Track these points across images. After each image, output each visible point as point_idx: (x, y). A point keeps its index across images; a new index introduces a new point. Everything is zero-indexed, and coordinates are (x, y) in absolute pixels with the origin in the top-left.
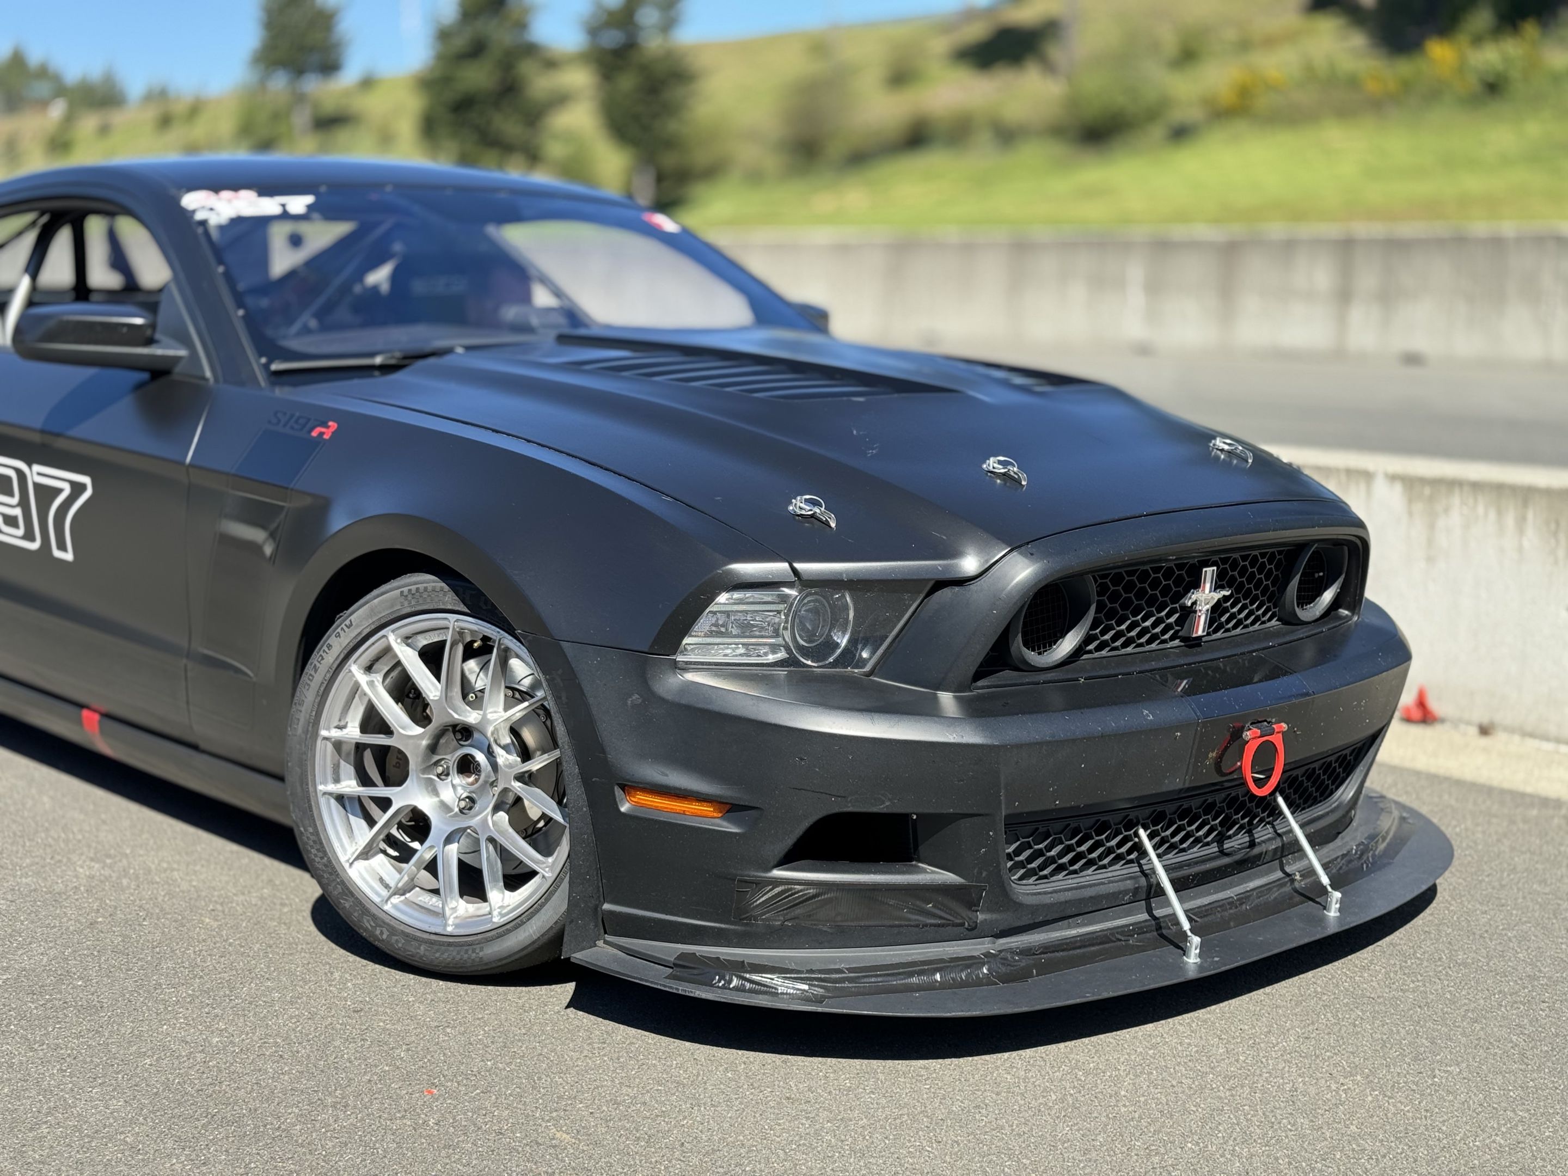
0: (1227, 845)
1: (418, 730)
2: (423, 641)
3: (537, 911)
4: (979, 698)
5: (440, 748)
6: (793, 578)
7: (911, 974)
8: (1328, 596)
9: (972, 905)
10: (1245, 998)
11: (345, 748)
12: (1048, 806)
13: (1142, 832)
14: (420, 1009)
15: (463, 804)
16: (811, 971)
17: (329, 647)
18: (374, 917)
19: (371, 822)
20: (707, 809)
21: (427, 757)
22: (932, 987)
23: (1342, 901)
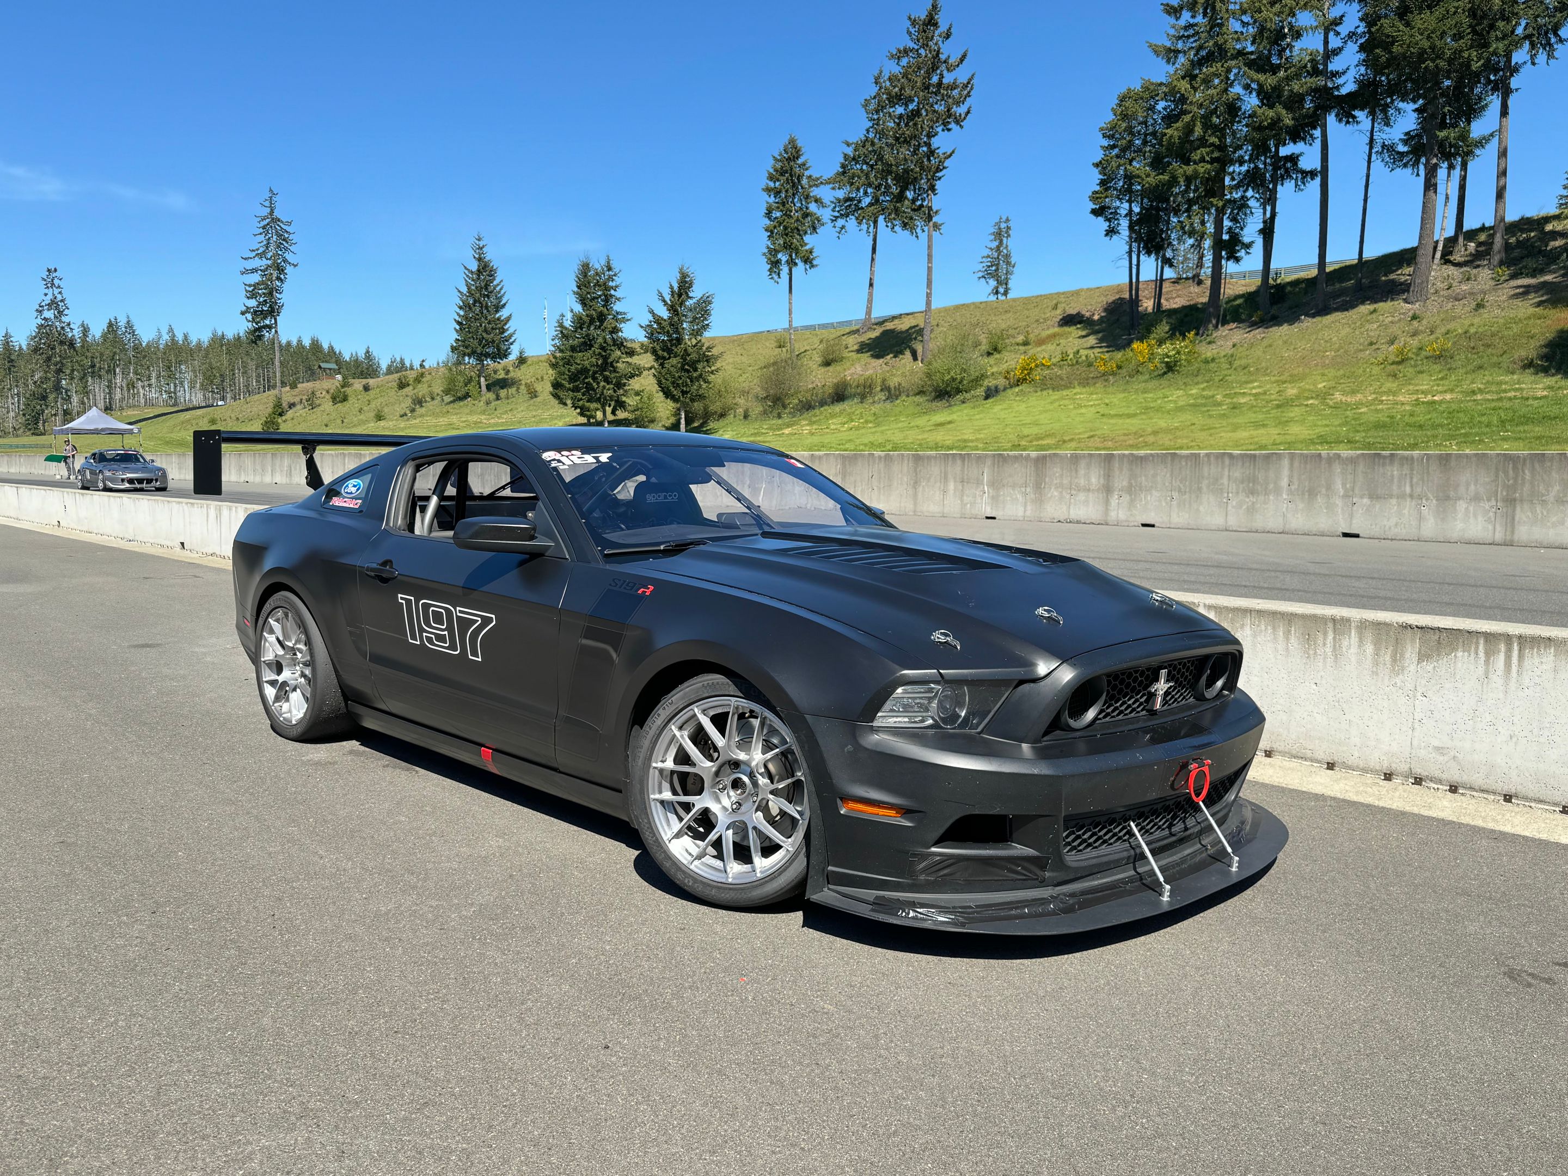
0: (1174, 829)
1: (709, 764)
2: (712, 713)
3: (785, 870)
4: (1046, 747)
5: (721, 773)
6: (940, 679)
7: (1011, 909)
8: (1219, 683)
9: (1043, 868)
10: (1191, 920)
11: (665, 773)
12: (1086, 810)
13: (1132, 824)
14: (718, 928)
15: (734, 806)
16: (954, 908)
17: (659, 715)
18: (684, 872)
19: (681, 819)
20: (892, 813)
21: (713, 780)
22: (1023, 917)
23: (1239, 862)
